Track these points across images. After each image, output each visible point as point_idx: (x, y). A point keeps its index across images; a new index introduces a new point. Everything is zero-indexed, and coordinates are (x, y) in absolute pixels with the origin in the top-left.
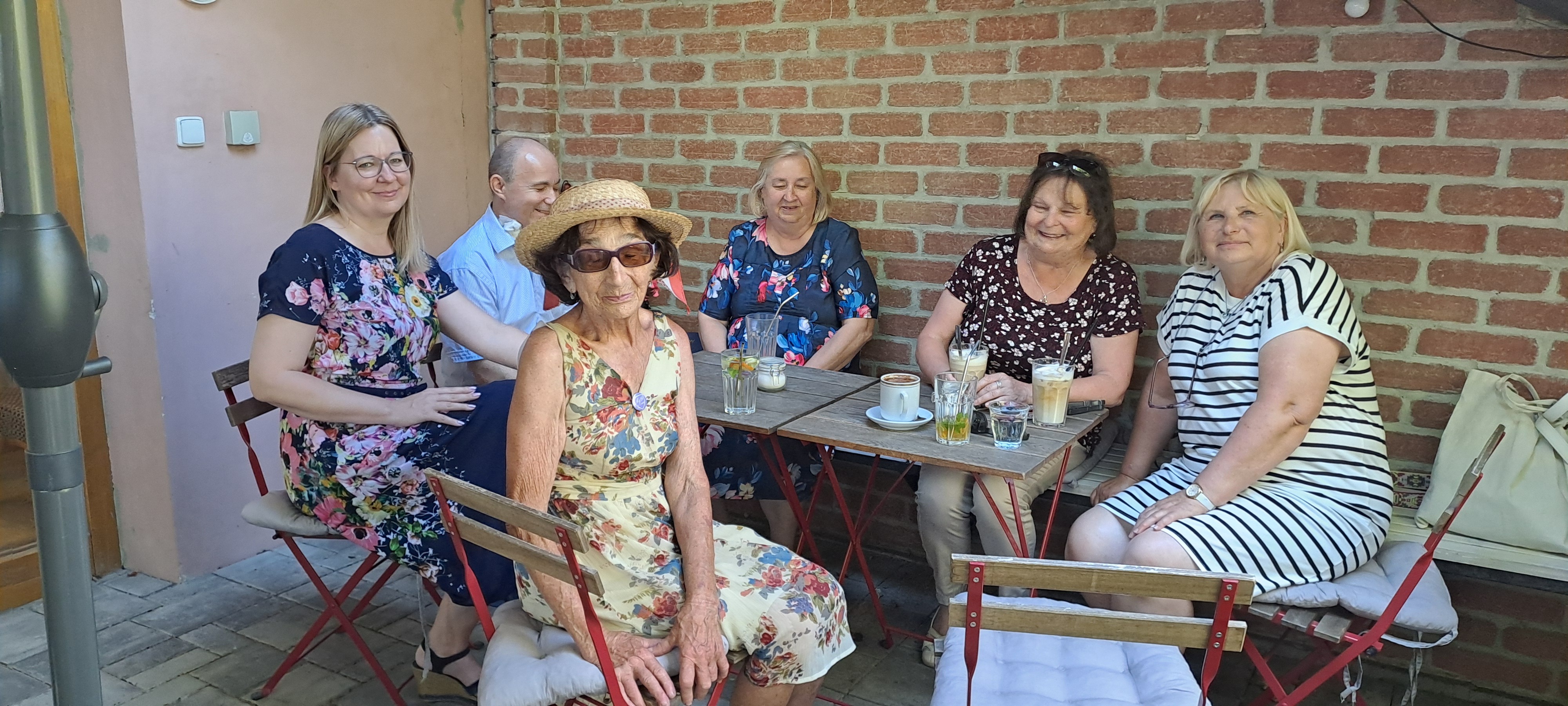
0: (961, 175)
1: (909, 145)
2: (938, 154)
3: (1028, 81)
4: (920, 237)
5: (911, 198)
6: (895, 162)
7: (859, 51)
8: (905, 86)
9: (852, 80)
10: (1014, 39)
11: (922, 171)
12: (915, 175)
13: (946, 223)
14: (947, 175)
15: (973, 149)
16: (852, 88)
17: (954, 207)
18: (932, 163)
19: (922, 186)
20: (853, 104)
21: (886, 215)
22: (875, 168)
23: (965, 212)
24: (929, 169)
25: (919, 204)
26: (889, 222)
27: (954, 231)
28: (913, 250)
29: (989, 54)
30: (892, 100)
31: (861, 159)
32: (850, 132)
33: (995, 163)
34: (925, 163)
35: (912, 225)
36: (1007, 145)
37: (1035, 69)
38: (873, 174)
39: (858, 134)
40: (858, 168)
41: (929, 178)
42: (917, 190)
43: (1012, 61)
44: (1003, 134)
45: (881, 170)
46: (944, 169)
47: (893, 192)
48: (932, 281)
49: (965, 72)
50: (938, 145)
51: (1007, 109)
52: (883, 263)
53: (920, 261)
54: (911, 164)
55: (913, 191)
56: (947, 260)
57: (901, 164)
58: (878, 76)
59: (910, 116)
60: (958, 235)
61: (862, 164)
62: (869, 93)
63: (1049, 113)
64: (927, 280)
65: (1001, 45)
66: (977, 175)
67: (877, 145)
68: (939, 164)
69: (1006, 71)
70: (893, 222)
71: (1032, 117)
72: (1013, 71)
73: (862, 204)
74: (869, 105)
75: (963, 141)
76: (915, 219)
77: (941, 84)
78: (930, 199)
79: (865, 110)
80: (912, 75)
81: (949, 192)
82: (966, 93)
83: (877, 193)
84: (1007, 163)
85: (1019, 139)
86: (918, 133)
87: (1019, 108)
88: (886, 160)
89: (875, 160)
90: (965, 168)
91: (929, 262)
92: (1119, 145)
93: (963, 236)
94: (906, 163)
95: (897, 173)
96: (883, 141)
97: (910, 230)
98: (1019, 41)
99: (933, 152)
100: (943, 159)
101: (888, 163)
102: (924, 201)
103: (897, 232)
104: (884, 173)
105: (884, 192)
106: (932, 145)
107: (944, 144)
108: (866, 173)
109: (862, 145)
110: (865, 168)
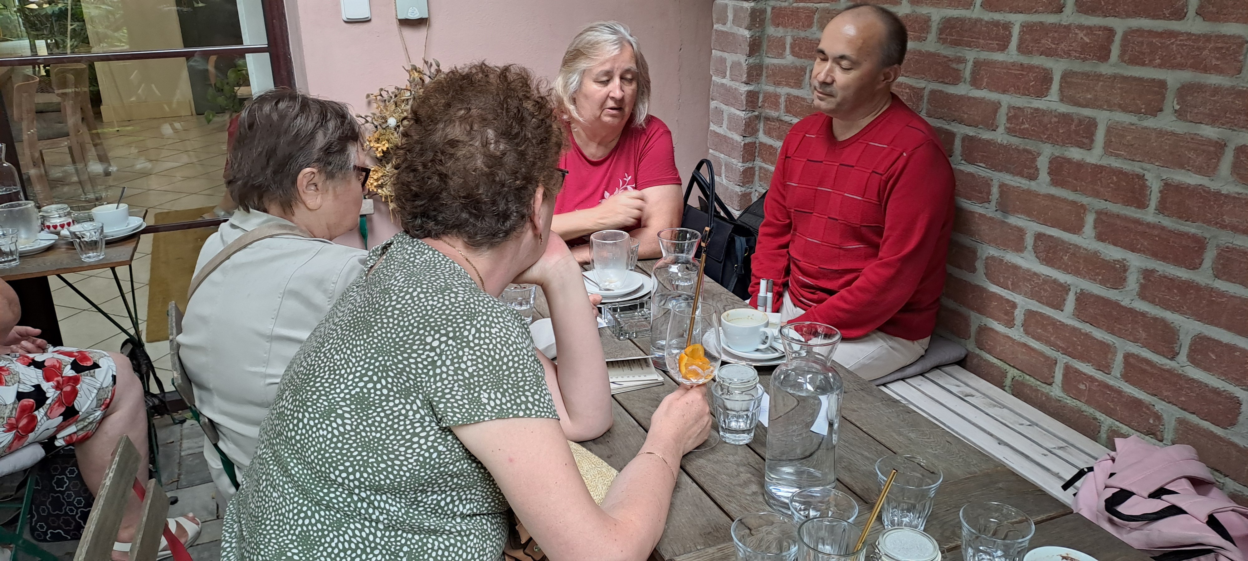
0: (1240, 92)
1: (1160, 35)
2: (1206, 52)
4: (1155, 186)
5: (1150, 123)
6: (1135, 61)
11: (1174, 79)
12: (1162, 84)
13: (1199, 171)
14: (1216, 90)
17: (1220, 146)
18: (1195, 67)
19: (1171, 103)
21: (1108, 144)
22: (1105, 69)
23: (1237, 157)
24: (1187, 76)
25: (1161, 133)
26: (1111, 154)
27: (1213, 185)
28: (1142, 205)
31: (1084, 52)
32: (1075, 9)
34: (1181, 67)
35: (1143, 164)
38: (1099, 77)
39: (1086, 12)
40: (1078, 66)
41: (1185, 91)
42: (1161, 110)
45: (1111, 71)
46: (1214, 80)
47: (1124, 109)
48: (1164, 259)
50: (1207, 38)
52: (1094, 216)
53: (1148, 224)
54: (1160, 66)
55: (1155, 110)
56: (1193, 231)
57: (1144, 65)
60: (1217, 195)
61: (1084, 60)
64: (1155, 255)
67: (1111, 32)
68: (1206, 70)
70: (1116, 155)
73: (1076, 121)
76: (1150, 156)
78: (1181, 127)
81: (1213, 120)
83: (1100, 107)
86: (1180, 14)
88: (1121, 56)
89: (1103, 55)
91: (1163, 228)
93: (1226, 196)
94: (1151, 64)
95: (1136, 78)
96: (1121, 26)
97: (1141, 172)
99: (1198, 49)
100: (1214, 62)
101: (1123, 61)
102: (1170, 129)
103: (1120, 173)
104: (1114, 77)
105: (1111, 108)
106: (1198, 37)
107: (1221, 37)
108: (1086, 75)
109: (1090, 30)
110: (1087, 67)
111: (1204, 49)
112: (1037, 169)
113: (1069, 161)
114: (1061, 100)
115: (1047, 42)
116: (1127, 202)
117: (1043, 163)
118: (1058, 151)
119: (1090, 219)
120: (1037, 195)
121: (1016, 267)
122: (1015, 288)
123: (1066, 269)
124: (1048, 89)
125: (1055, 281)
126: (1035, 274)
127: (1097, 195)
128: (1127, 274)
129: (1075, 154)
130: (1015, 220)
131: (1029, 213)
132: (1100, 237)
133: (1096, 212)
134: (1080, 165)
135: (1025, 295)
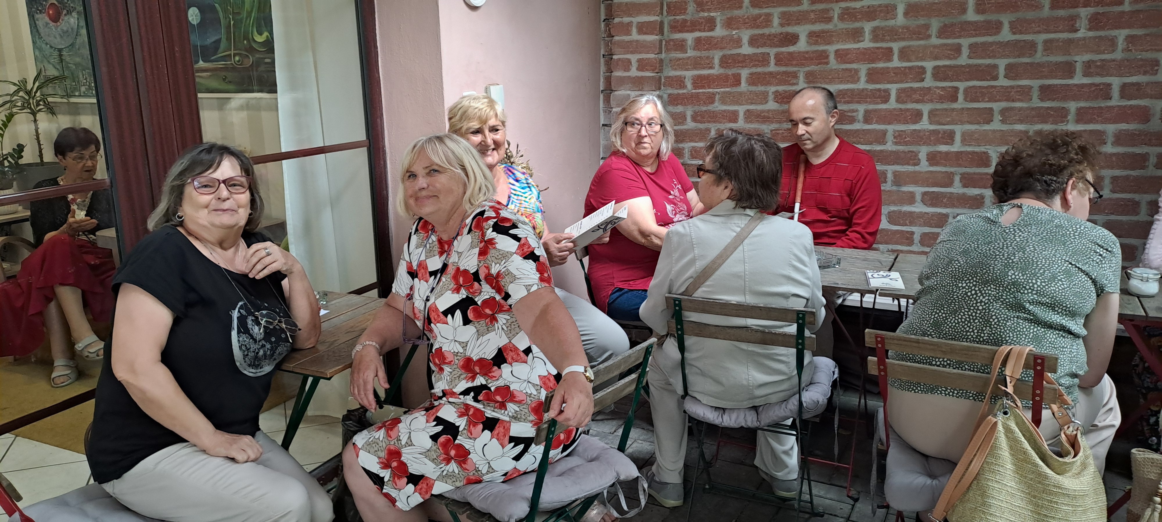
0: (1033, 109)
1: (987, 87)
2: (1013, 93)
3: (1096, 37)
5: (986, 127)
6: (973, 100)
7: (943, 19)
8: (984, 44)
9: (935, 41)
10: (1085, 7)
11: (997, 106)
12: (991, 109)
14: (1020, 109)
15: (1043, 89)
16: (935, 47)
18: (1007, 100)
19: (997, 117)
20: (936, 58)
21: (963, 141)
22: (955, 106)
24: (1004, 104)
25: (994, 131)
26: (966, 145)
29: (1061, 19)
30: (972, 54)
31: (941, 99)
32: (932, 79)
33: (1065, 99)
34: (1000, 101)
35: (987, 147)
36: (1076, 85)
37: (1102, 28)
38: (953, 110)
39: (941, 81)
40: (939, 106)
41: (1003, 111)
42: (992, 121)
43: (1083, 24)
44: (1072, 77)
45: (960, 107)
46: (1018, 105)
47: (971, 123)
49: (1039, 32)
50: (1012, 87)
51: (1077, 58)
52: (960, 176)
54: (988, 101)
55: (989, 121)
57: (979, 102)
58: (960, 37)
59: (988, 66)
61: (942, 102)
62: (950, 50)
63: (1114, 61)
65: (1073, 11)
66: (1048, 108)
67: (956, 89)
68: (1013, 101)
69: (1076, 31)
70: (969, 145)
71: (1099, 64)
72: (1082, 30)
73: (942, 132)
74: (950, 59)
75: (1036, 83)
76: (990, 142)
77: (1018, 41)
78: (1005, 127)
79: (947, 62)
80: (990, 35)
81: (1021, 122)
82: (1040, 47)
83: (957, 124)
84: (1075, 98)
85: (1086, 81)
86: (996, 78)
87: (1087, 57)
88: (965, 99)
89: (955, 99)
90: (1036, 103)
94: (983, 101)
95: (975, 108)
96: (962, 86)
97: (985, 150)
98: (1089, 8)
99: (1008, 92)
100: (1017, 97)
101: (966, 101)
102: (998, 129)
103: (974, 152)
104: (963, 109)
105: (962, 123)
106: (1007, 87)
107: (1019, 86)
108: (946, 110)
109: (943, 88)
110: (945, 106)
111: (1011, 92)
112: (919, 160)
113: (940, 152)
114: (930, 124)
115: (916, 96)
116: (979, 166)
117: (923, 156)
118: (932, 149)
119: (957, 179)
120: (920, 173)
121: (911, 213)
122: (911, 224)
123: (946, 207)
124: (921, 119)
125: (940, 214)
126: (925, 213)
127: (960, 166)
128: (985, 200)
129: (943, 148)
130: (905, 189)
131: (916, 183)
132: (965, 186)
133: (961, 174)
134: (947, 153)
135: (920, 226)
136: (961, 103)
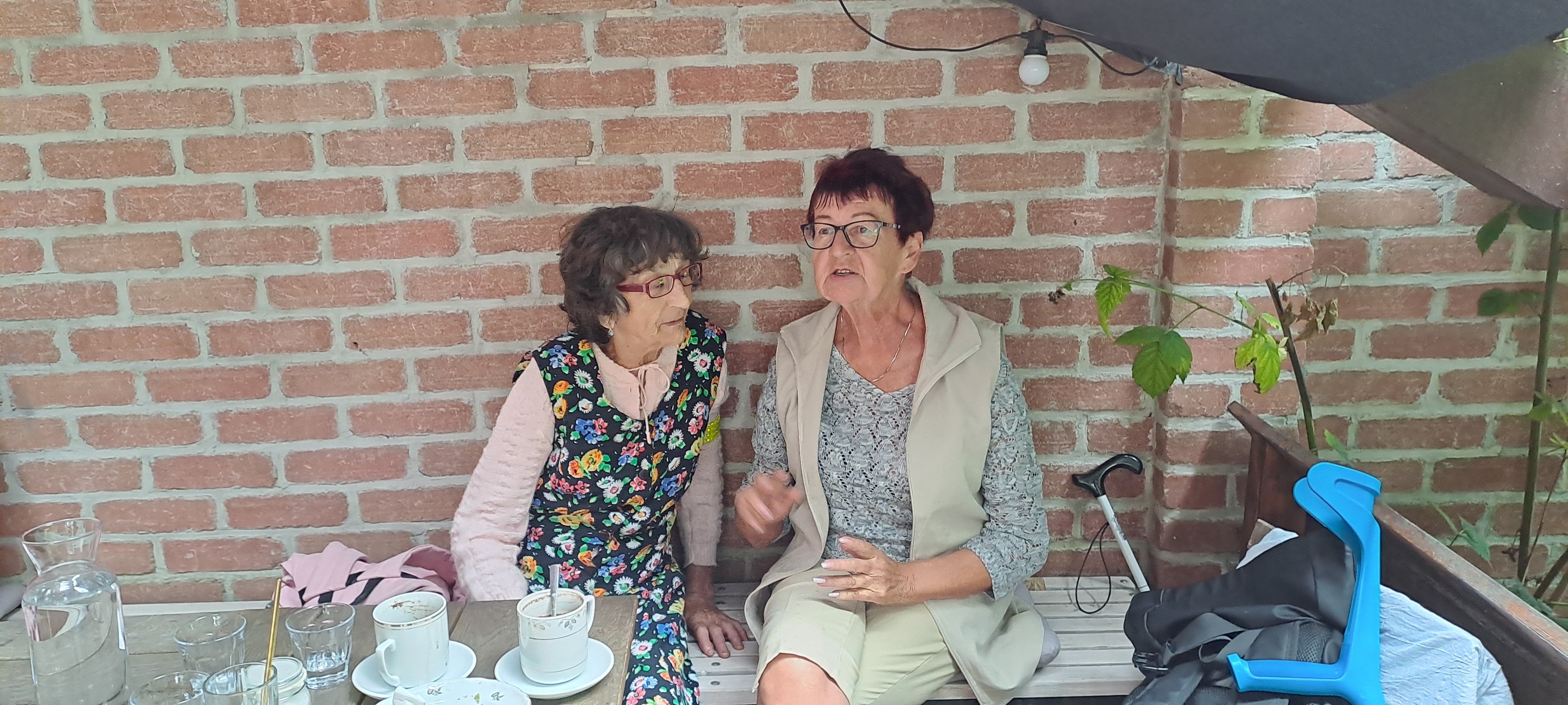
0: (252, 233)
1: (156, 190)
2: (207, 201)
3: (333, 85)
4: (201, 334)
5: (174, 274)
6: (136, 217)
7: (36, 41)
8: (131, 96)
9: (30, 89)
10: (301, 21)
11: (185, 229)
12: (175, 236)
13: (240, 308)
14: (230, 233)
15: (264, 190)
16: (34, 101)
17: (251, 281)
18: (202, 215)
19: (189, 252)
20: (41, 127)
21: (135, 304)
22: (103, 230)
23: (269, 287)
24: (198, 225)
25: (190, 282)
26: (143, 313)
27: (258, 318)
28: (192, 352)
29: (262, 45)
30: (112, 119)
31: (72, 216)
32: (45, 174)
33: (304, 210)
34: (188, 217)
35: (181, 315)
36: (319, 182)
37: (342, 66)
38: (100, 239)
39: (61, 176)
40: (71, 232)
41: (199, 239)
42: (182, 260)
43: (306, 56)
44: (309, 167)
45: (113, 232)
46: (223, 224)
47: (141, 266)
48: (234, 397)
49: (230, 73)
50: (205, 188)
51: (310, 128)
52: (144, 379)
53: (206, 370)
54: (166, 219)
55: (176, 261)
56: (252, 363)
57: (148, 220)
58: (79, 80)
59: (149, 143)
60: (264, 324)
61: (76, 224)
62: (67, 109)
63: (375, 133)
64: (223, 396)
65: (281, 30)
66: (279, 231)
67: (98, 193)
68: (213, 217)
69: (297, 71)
70: (149, 313)
71: (350, 139)
72: (308, 71)
73: (89, 288)
74: (71, 128)
75: (247, 179)
76: (188, 305)
77: (194, 92)
78: (208, 272)
79: (66, 137)
80: (140, 78)
81: (237, 260)
82: (239, 106)
83: (114, 269)
84: (324, 209)
85: (336, 173)
86: (169, 169)
87: (328, 125)
88: (120, 215)
89: (98, 217)
90: (255, 220)
91: (222, 369)
92: (485, 176)
93: (272, 324)
94: (155, 218)
95: (143, 235)
96: (109, 186)
97: (182, 322)
98: (310, 26)
99: (199, 198)
100: (219, 209)
101: (123, 220)
102: (197, 276)
103: (159, 329)
104: (119, 237)
105: (125, 267)
106: (194, 189)
107: (216, 186)
108: (87, 240)
109: (72, 194)
110: (83, 231)
111: (205, 198)
112: (57, 350)
113: (94, 331)
114: (62, 270)
115: (21, 212)
116: (177, 355)
117: (61, 341)
118: (76, 324)
119: (140, 384)
120: (65, 377)
121: (64, 465)
122: (70, 487)
123: (130, 444)
124: (40, 261)
125: (121, 461)
126: (93, 462)
127: (140, 357)
128: (201, 423)
129: (99, 322)
130: (41, 414)
131: (60, 399)
132: (159, 399)
133: (145, 375)
134: (109, 333)
135: (88, 489)
136: (112, 226)
